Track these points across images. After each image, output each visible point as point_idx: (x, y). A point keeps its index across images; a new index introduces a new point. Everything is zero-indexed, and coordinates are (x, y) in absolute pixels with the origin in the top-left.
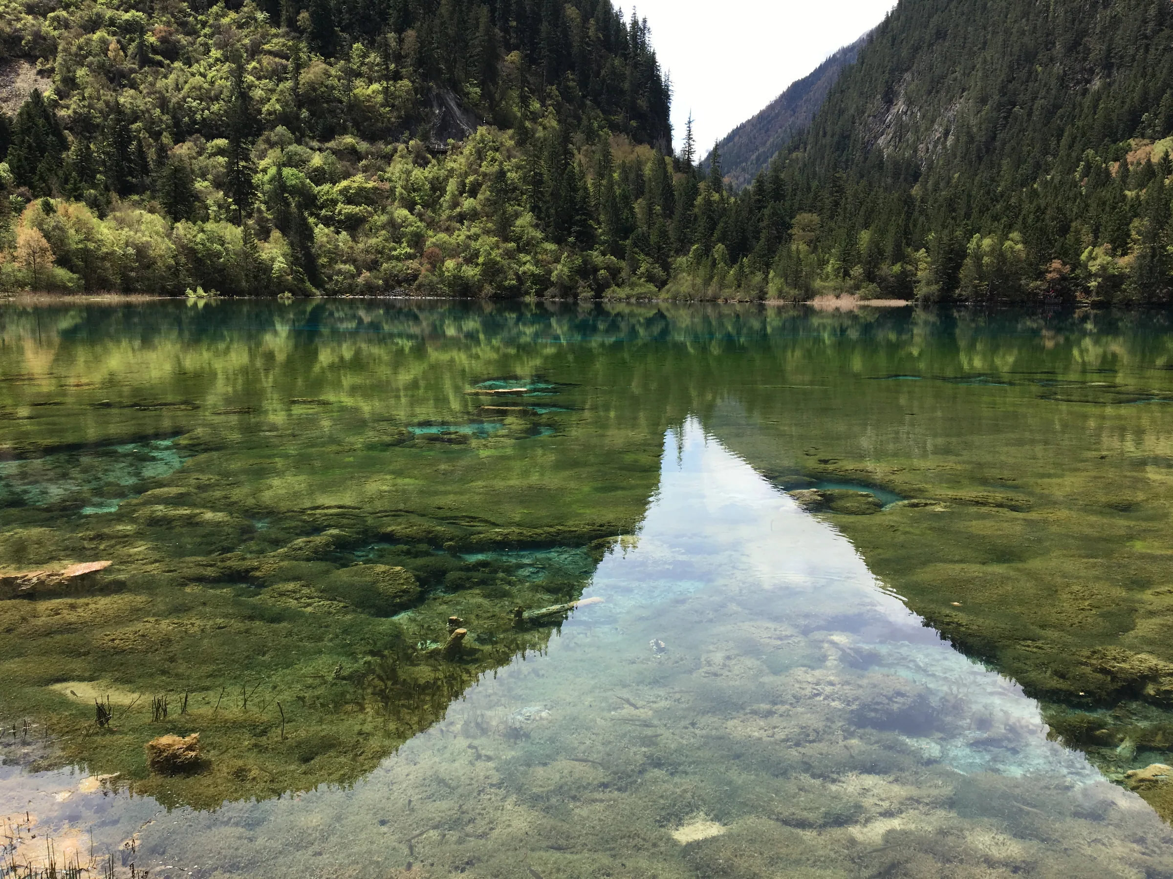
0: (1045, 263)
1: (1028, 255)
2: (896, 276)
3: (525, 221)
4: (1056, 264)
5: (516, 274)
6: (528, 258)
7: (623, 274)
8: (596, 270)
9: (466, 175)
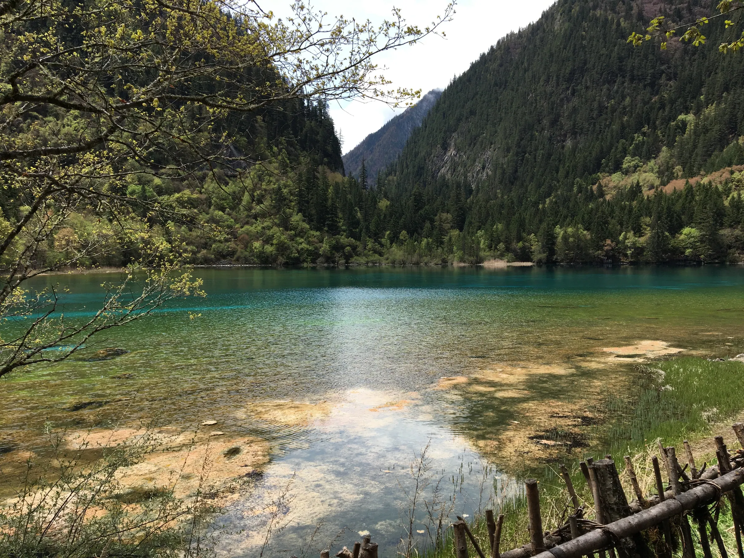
0: (602, 241)
1: (591, 236)
2: (520, 249)
3: (296, 218)
4: (608, 242)
5: (297, 250)
6: (302, 240)
7: (358, 249)
8: (343, 247)
9: (254, 190)
